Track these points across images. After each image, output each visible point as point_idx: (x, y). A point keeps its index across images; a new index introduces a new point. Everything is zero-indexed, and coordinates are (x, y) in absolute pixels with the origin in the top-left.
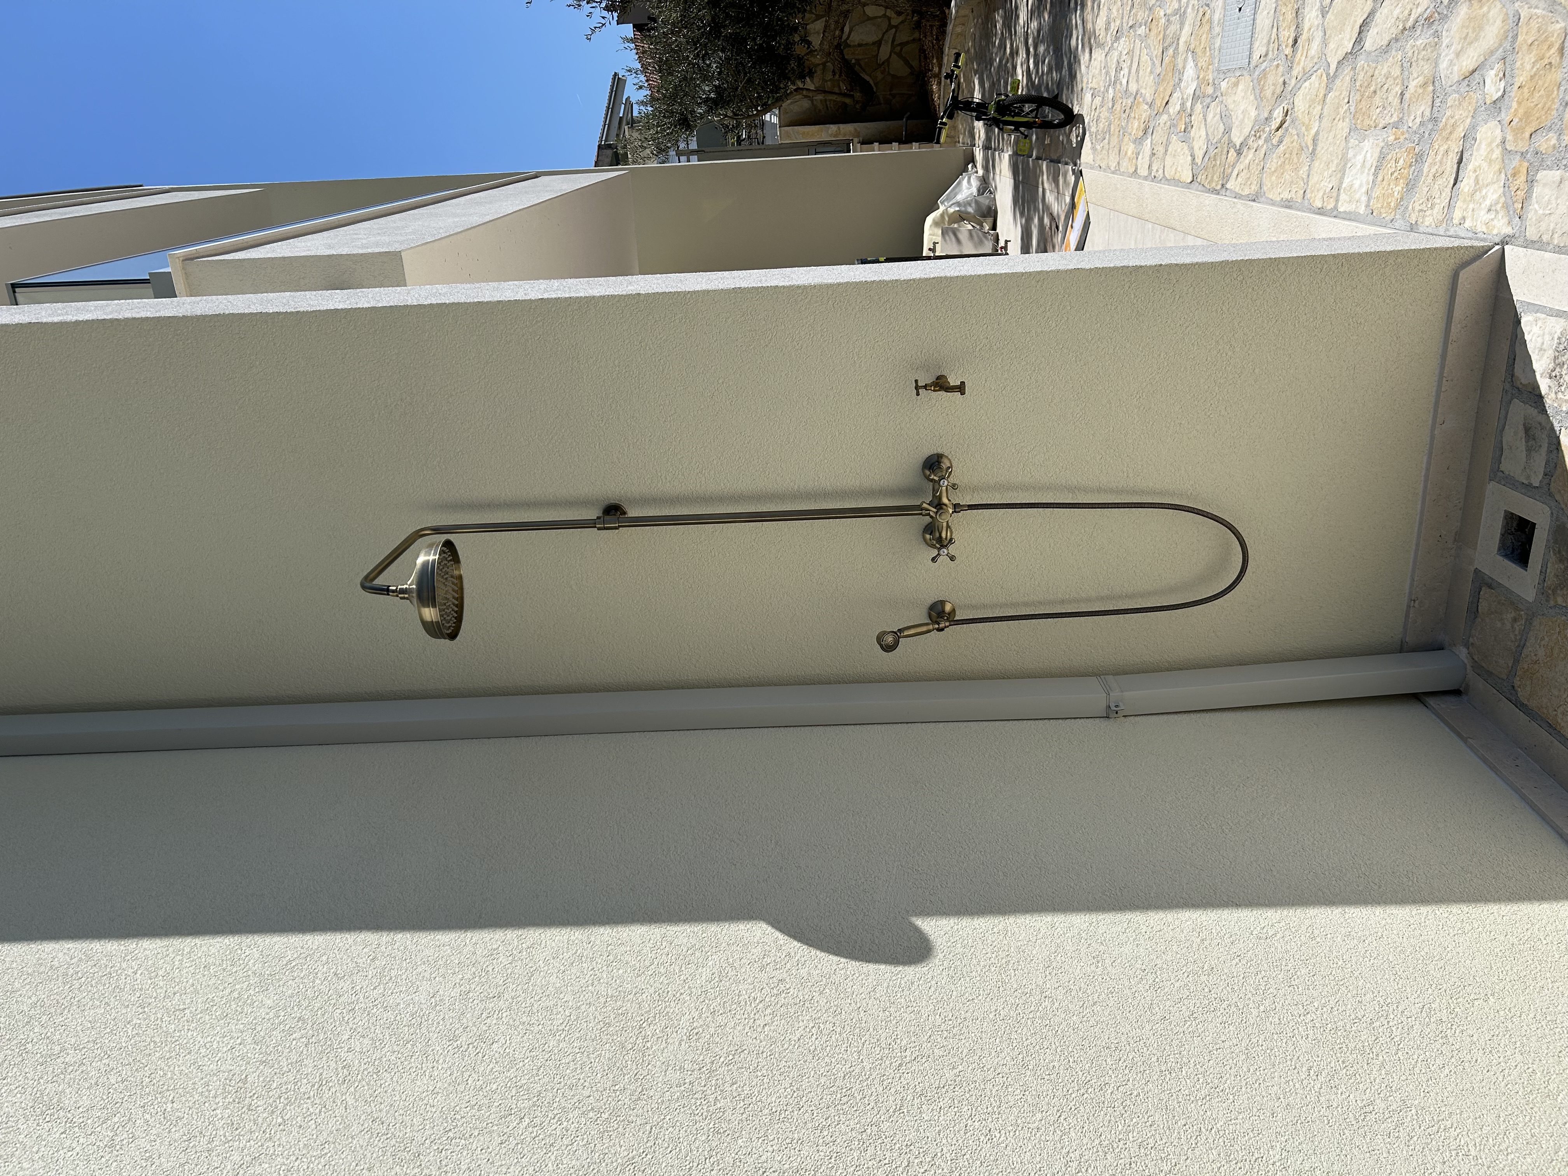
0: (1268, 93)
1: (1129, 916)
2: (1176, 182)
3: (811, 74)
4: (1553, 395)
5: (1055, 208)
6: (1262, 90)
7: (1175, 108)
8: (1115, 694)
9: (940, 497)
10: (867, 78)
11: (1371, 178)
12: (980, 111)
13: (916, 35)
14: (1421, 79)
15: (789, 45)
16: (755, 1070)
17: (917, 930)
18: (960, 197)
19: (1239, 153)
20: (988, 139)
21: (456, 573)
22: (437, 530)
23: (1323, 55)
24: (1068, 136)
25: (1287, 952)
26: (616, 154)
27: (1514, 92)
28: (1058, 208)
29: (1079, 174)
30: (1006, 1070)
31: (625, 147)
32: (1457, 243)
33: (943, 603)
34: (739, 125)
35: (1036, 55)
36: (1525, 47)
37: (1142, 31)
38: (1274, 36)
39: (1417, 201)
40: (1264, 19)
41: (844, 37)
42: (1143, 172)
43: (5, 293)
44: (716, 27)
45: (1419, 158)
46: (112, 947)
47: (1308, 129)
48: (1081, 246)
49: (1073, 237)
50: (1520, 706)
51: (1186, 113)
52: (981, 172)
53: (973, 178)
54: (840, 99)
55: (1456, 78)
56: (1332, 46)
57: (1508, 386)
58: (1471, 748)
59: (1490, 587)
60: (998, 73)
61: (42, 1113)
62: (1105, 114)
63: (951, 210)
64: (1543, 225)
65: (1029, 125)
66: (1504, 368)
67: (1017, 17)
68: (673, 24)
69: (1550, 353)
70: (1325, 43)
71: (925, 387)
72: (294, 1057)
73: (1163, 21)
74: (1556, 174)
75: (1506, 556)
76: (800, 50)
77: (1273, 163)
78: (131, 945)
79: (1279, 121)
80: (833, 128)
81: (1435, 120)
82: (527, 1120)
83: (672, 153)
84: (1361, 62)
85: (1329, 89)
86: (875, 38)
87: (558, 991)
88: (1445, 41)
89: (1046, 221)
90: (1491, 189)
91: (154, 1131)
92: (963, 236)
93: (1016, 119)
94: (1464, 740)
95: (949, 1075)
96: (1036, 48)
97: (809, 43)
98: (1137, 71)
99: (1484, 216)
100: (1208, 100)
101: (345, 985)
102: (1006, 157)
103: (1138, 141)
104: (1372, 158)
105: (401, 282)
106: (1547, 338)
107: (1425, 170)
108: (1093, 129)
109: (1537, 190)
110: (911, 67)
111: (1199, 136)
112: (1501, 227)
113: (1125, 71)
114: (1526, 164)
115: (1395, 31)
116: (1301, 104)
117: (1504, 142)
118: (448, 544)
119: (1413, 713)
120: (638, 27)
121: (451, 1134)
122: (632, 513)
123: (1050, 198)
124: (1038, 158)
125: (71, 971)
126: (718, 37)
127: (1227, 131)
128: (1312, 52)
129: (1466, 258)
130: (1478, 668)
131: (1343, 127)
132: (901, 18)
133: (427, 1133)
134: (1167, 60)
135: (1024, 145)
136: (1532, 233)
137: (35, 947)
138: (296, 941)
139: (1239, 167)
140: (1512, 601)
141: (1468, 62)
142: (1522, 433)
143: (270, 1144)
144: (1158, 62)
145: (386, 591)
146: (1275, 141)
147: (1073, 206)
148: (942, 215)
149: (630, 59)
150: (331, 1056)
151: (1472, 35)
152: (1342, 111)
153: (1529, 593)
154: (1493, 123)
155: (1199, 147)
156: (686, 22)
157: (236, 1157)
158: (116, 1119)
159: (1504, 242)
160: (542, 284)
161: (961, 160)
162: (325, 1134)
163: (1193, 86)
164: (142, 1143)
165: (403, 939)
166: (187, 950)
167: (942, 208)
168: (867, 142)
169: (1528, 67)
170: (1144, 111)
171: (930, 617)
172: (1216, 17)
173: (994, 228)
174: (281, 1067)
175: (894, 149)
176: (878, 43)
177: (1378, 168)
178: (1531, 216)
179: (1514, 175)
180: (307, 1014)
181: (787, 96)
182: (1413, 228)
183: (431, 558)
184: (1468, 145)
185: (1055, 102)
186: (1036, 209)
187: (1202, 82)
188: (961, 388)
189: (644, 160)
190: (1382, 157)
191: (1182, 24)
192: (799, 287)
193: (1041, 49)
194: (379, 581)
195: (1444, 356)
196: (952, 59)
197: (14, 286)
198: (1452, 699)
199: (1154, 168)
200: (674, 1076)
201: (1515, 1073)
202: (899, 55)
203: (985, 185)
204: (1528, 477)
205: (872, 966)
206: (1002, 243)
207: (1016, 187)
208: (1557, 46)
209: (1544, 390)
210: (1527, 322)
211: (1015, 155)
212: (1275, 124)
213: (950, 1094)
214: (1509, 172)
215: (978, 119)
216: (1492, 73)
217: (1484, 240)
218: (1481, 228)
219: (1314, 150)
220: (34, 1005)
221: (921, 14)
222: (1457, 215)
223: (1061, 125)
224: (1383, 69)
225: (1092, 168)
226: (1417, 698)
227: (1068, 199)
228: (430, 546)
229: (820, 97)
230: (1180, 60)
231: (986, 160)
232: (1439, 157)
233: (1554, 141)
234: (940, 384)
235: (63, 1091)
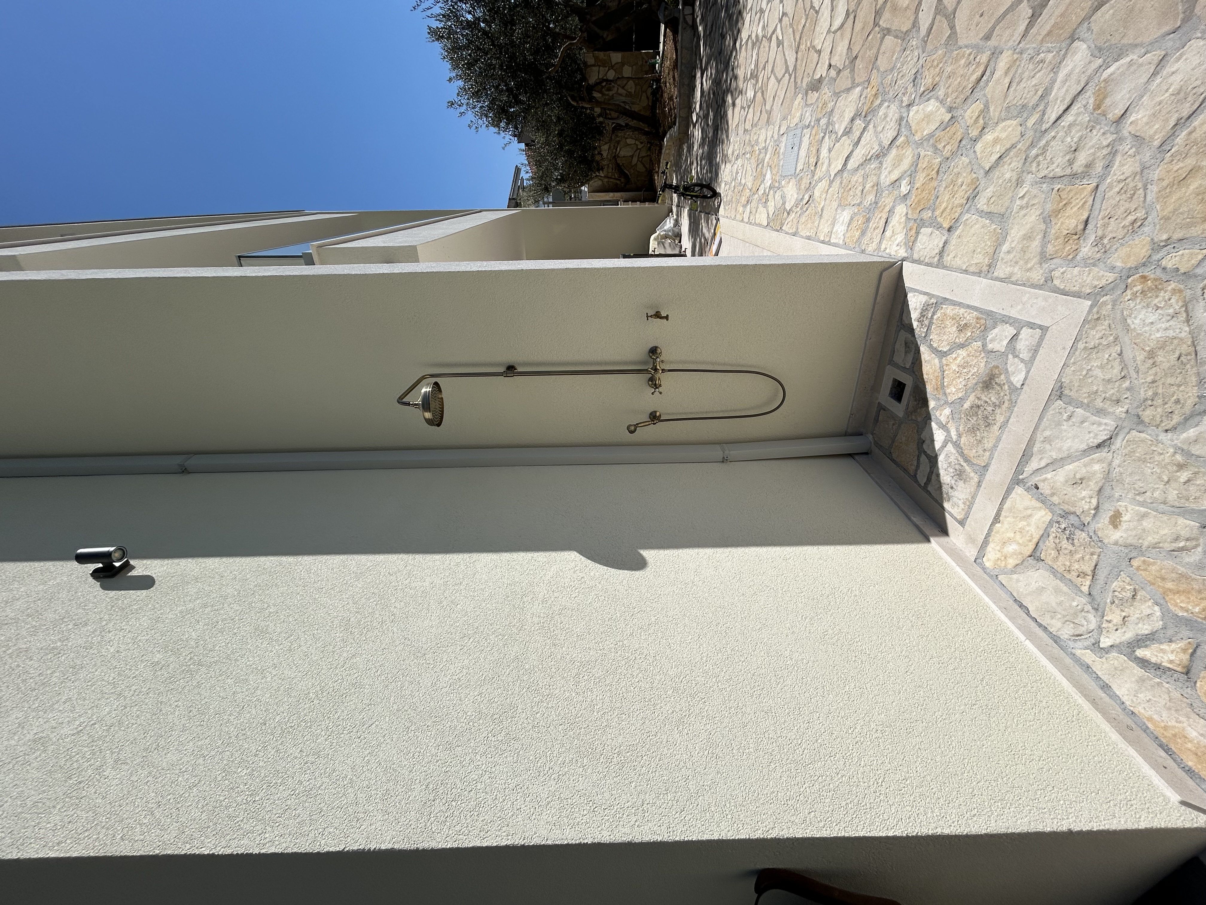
0: (803, 187)
1: (729, 549)
2: (760, 225)
3: (602, 169)
4: (919, 329)
5: (707, 235)
6: (800, 185)
7: (761, 192)
8: (727, 452)
9: (656, 366)
10: (627, 172)
11: (846, 228)
12: (676, 189)
13: (649, 153)
14: (872, 184)
15: (593, 155)
16: (571, 617)
17: (641, 555)
18: (666, 228)
19: (788, 214)
20: (679, 202)
21: (440, 396)
22: (432, 376)
23: (828, 171)
24: (714, 203)
25: (795, 565)
26: (517, 203)
27: (914, 191)
28: (708, 235)
29: (718, 220)
30: (677, 617)
31: (520, 200)
32: (882, 260)
33: (656, 412)
34: (570, 191)
35: (701, 165)
36: (921, 169)
37: (748, 156)
38: (807, 161)
39: (866, 240)
40: (803, 153)
41: (617, 153)
42: (746, 220)
43: (235, 260)
44: (561, 146)
45: (868, 220)
46: (291, 559)
47: (819, 204)
48: (717, 254)
49: (714, 248)
50: (893, 461)
51: (766, 195)
52: (675, 217)
53: (672, 219)
54: (614, 181)
55: (888, 183)
56: (832, 166)
57: (899, 324)
58: (872, 477)
59: (884, 410)
60: (684, 172)
61: (259, 635)
62: (730, 193)
63: (662, 233)
64: (921, 253)
65: (697, 197)
66: (898, 316)
67: (693, 147)
68: (542, 144)
69: (919, 311)
70: (829, 165)
71: (651, 316)
72: (370, 611)
73: (758, 152)
74: (929, 230)
75: (892, 397)
76: (598, 158)
77: (803, 219)
78: (300, 558)
79: (807, 200)
80: (611, 194)
81: (876, 203)
82: (472, 640)
83: (541, 203)
84: (845, 174)
85: (830, 186)
86: (631, 154)
87: (486, 581)
88: (884, 166)
89: (703, 240)
90: (899, 236)
91: (309, 643)
92: (667, 245)
93: (692, 194)
94: (869, 474)
95: (653, 619)
96: (701, 162)
97: (602, 155)
98: (745, 174)
99: (895, 248)
100: (776, 189)
101: (393, 578)
102: (686, 210)
103: (745, 206)
104: (847, 218)
105: (417, 261)
106: (918, 304)
107: (870, 226)
108: (725, 200)
109: (920, 237)
110: (646, 167)
111: (771, 204)
112: (902, 253)
113: (740, 174)
114: (916, 225)
115: (861, 161)
116: (817, 193)
117: (907, 214)
118: (436, 384)
119: (849, 462)
120: (526, 145)
121: (439, 645)
122: (520, 369)
123: (705, 230)
124: (700, 212)
125: (273, 570)
126: (561, 150)
127: (784, 203)
128: (823, 169)
129: (886, 266)
130: (876, 443)
131: (835, 204)
132: (642, 145)
133: (429, 644)
134: (758, 170)
135: (694, 207)
136: (916, 256)
137: (257, 559)
138: (371, 557)
139: (788, 220)
140: (893, 417)
141: (894, 176)
142: (903, 345)
143: (360, 649)
144: (754, 171)
145: (409, 404)
146: (804, 209)
147: (715, 234)
148: (658, 236)
149: (523, 159)
150: (387, 609)
151: (897, 164)
152: (835, 197)
153: (901, 414)
154: (903, 205)
155: (771, 210)
156: (547, 143)
157: (345, 655)
158: (292, 638)
159: (903, 260)
160: (479, 263)
161: (667, 211)
162: (384, 645)
163: (770, 182)
164: (304, 648)
165: (419, 558)
166: (324, 561)
167: (658, 232)
168: (626, 201)
169: (922, 179)
170: (747, 193)
171: (650, 418)
172: (782, 151)
173: (680, 242)
174: (365, 615)
175: (638, 205)
176: (632, 156)
177: (849, 224)
178: (916, 249)
179: (910, 230)
180: (376, 591)
181: (592, 179)
182: (863, 252)
183: (428, 390)
184: (890, 215)
185: (709, 187)
186: (698, 235)
187: (773, 180)
188: (667, 318)
189: (529, 205)
190: (852, 219)
191: (766, 153)
192: (595, 269)
193: (703, 162)
194: (405, 400)
195: (873, 310)
196: (665, 164)
197: (239, 257)
198: (865, 456)
199: (751, 218)
200: (536, 620)
201: (886, 618)
202: (641, 162)
203: (677, 223)
204: (905, 364)
205: (621, 571)
206: (683, 249)
207: (690, 225)
208: (936, 170)
209: (915, 326)
210: (910, 296)
211: (690, 210)
212: (805, 201)
213: (653, 628)
214: (908, 229)
215: (675, 193)
216: (905, 182)
217: (895, 259)
218: (893, 253)
219: (821, 215)
220: (256, 586)
221: (651, 144)
222: (883, 247)
223: (711, 197)
224: (855, 179)
225: (724, 217)
226: (850, 455)
227: (712, 231)
228: (428, 385)
229: (606, 180)
230: (764, 171)
231: (677, 211)
232: (877, 220)
233: (930, 215)
234: (658, 315)
235: (268, 625)
